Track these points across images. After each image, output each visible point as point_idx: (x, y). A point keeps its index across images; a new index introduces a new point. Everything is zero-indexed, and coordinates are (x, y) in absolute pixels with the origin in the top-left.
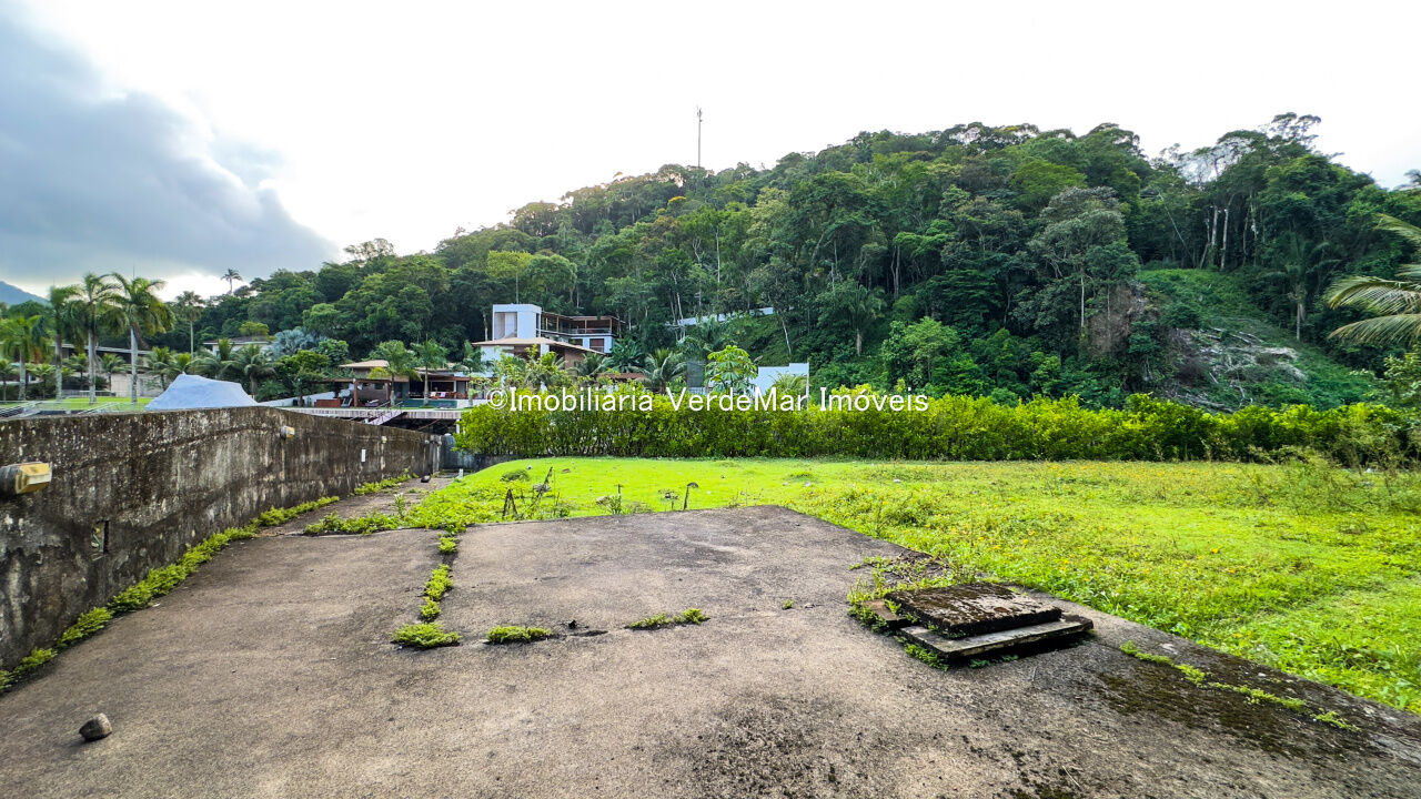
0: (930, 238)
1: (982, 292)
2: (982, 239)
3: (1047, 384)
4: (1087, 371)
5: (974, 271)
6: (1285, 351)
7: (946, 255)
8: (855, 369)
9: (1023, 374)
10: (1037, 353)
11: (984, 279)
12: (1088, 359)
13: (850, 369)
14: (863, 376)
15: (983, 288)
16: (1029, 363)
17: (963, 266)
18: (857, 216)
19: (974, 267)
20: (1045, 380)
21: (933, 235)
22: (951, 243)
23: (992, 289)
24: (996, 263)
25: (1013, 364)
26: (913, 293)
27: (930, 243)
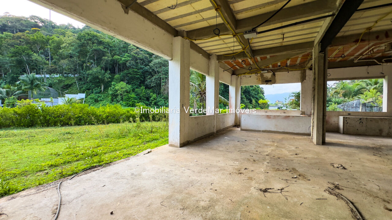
2: (138, 61)
5: (136, 70)
7: (128, 64)
8: (100, 96)
9: (148, 99)
10: (152, 93)
11: (139, 72)
12: (163, 96)
14: (103, 98)
15: (139, 75)
16: (149, 96)
17: (133, 68)
18: (101, 47)
20: (153, 100)
22: (129, 61)
23: (141, 76)
24: (141, 68)
25: (145, 96)
26: (120, 74)
27: (124, 60)
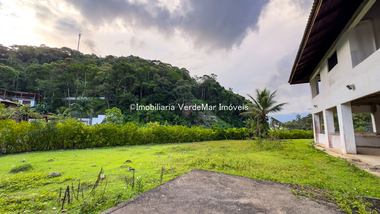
0: (151, 85)
1: (163, 100)
2: (163, 87)
3: (176, 122)
4: (184, 119)
5: (161, 94)
6: (214, 117)
7: (155, 89)
9: (172, 120)
10: (174, 115)
11: (163, 96)
12: (184, 117)
13: (129, 117)
14: (132, 119)
15: (163, 98)
16: (173, 117)
17: (159, 93)
18: (132, 76)
19: (161, 93)
20: (176, 121)
21: (152, 84)
22: (156, 87)
24: (165, 93)
25: (170, 117)
26: (146, 98)
27: (151, 86)
